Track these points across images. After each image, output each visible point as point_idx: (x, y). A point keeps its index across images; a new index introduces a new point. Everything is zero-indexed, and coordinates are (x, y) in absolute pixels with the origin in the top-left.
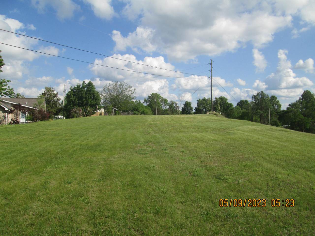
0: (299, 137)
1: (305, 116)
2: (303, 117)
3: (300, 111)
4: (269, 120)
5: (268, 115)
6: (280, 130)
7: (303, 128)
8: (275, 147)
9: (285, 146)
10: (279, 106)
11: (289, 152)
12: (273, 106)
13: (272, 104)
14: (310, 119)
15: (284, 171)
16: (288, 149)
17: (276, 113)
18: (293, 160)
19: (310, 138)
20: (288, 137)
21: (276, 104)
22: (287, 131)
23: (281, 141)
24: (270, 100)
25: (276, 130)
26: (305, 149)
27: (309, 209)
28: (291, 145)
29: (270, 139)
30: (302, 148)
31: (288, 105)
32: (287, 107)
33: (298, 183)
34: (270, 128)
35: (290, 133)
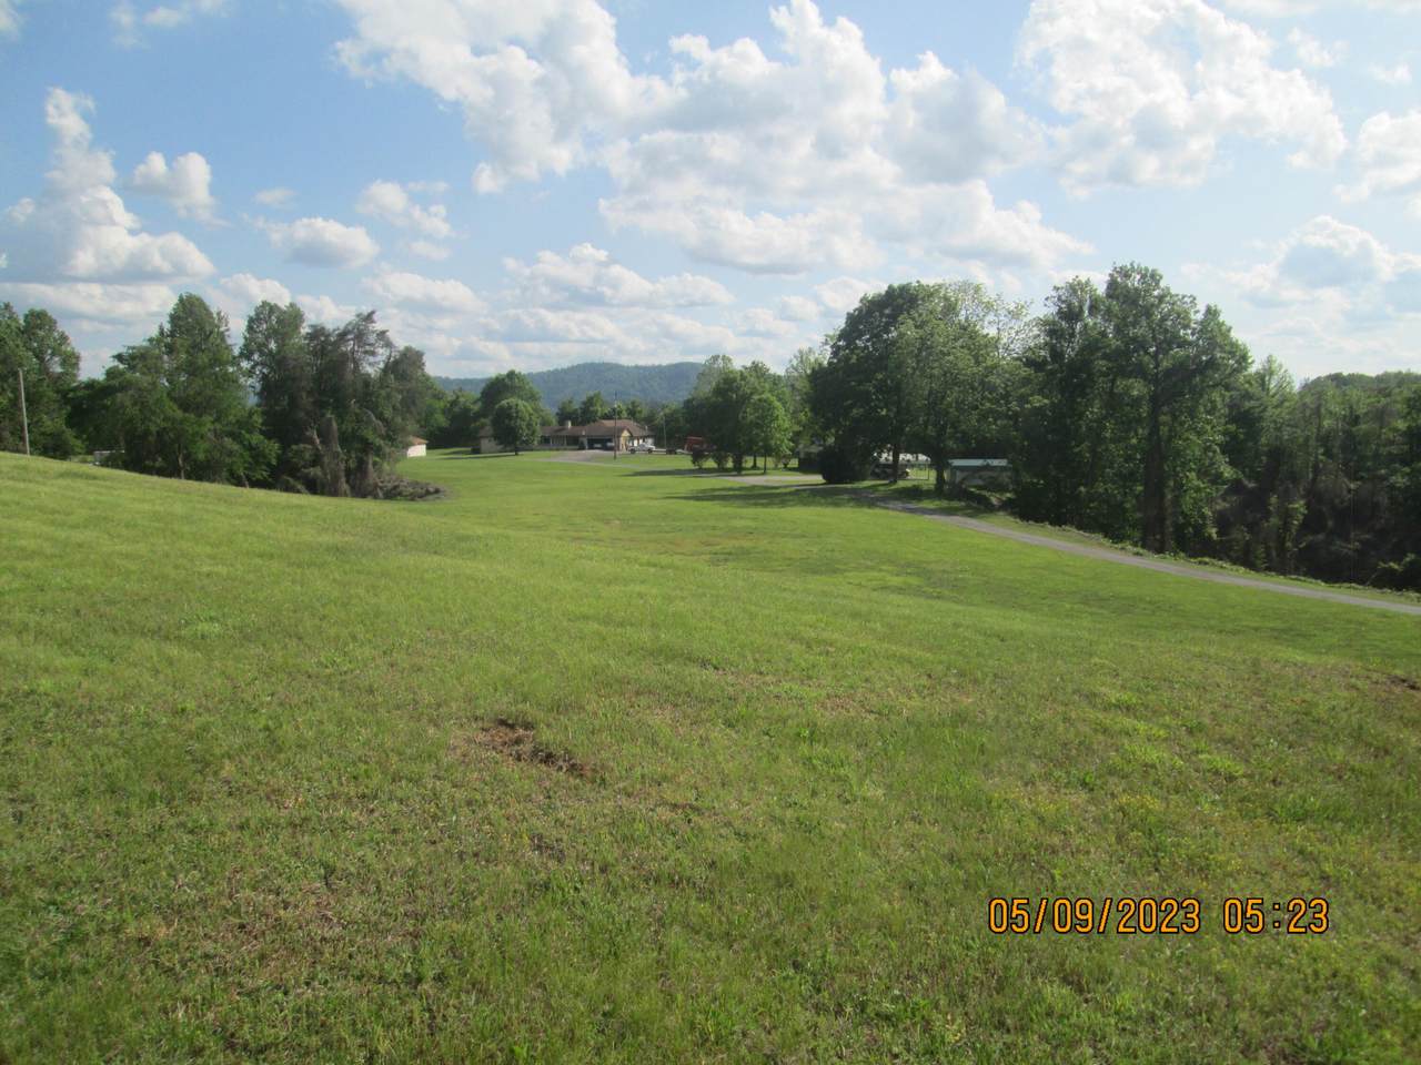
0: (144, 501)
1: (185, 406)
2: (179, 414)
3: (167, 384)
4: (23, 430)
5: (15, 403)
6: (62, 475)
7: (180, 462)
8: (32, 555)
9: (80, 546)
10: (71, 361)
11: (98, 570)
12: (37, 357)
13: (34, 350)
14: (207, 419)
15: (64, 659)
16: (92, 557)
17: (58, 392)
18: (111, 602)
19: (190, 501)
20: (99, 502)
21: (54, 349)
22: (95, 478)
23: (62, 525)
24: (23, 333)
25: (44, 474)
26: (166, 548)
27: (161, 797)
28: (106, 536)
29: (9, 517)
30: (153, 545)
31: (114, 357)
32: (107, 367)
33: (125, 697)
34: (15, 467)
35: (108, 483)
